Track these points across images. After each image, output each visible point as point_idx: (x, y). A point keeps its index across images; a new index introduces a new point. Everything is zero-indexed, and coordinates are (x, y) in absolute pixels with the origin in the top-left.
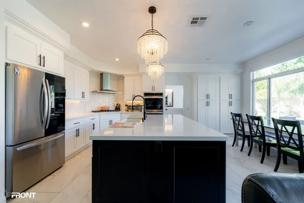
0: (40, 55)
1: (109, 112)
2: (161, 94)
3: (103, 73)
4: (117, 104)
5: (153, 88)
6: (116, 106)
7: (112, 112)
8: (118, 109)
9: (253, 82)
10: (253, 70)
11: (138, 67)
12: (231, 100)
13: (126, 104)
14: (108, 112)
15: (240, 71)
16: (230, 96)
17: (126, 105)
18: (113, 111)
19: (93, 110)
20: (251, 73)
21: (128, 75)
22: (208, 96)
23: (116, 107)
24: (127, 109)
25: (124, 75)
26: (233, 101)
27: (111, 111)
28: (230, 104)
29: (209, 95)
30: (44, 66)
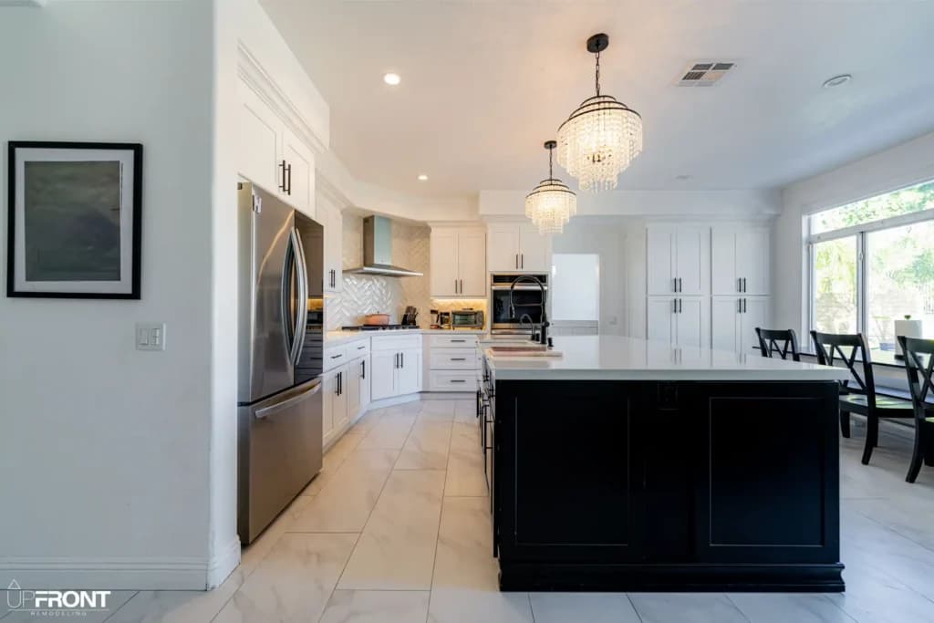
0: (284, 162)
1: (387, 331)
2: (542, 279)
3: (372, 217)
4: (409, 309)
5: (519, 260)
6: (404, 313)
7: (394, 331)
8: (408, 321)
9: (810, 243)
10: (809, 209)
11: (474, 199)
12: (742, 296)
13: (433, 309)
14: (384, 329)
15: (769, 211)
16: (742, 285)
17: (433, 312)
18: (397, 327)
19: (345, 326)
20: (805, 219)
21: (442, 224)
22: (677, 285)
23: (405, 316)
24: (435, 323)
25: (430, 224)
26: (747, 298)
27: (391, 327)
28: (742, 305)
29: (680, 280)
30: (289, 193)
